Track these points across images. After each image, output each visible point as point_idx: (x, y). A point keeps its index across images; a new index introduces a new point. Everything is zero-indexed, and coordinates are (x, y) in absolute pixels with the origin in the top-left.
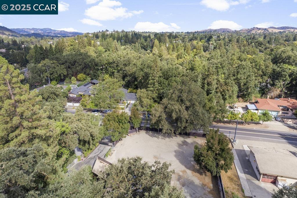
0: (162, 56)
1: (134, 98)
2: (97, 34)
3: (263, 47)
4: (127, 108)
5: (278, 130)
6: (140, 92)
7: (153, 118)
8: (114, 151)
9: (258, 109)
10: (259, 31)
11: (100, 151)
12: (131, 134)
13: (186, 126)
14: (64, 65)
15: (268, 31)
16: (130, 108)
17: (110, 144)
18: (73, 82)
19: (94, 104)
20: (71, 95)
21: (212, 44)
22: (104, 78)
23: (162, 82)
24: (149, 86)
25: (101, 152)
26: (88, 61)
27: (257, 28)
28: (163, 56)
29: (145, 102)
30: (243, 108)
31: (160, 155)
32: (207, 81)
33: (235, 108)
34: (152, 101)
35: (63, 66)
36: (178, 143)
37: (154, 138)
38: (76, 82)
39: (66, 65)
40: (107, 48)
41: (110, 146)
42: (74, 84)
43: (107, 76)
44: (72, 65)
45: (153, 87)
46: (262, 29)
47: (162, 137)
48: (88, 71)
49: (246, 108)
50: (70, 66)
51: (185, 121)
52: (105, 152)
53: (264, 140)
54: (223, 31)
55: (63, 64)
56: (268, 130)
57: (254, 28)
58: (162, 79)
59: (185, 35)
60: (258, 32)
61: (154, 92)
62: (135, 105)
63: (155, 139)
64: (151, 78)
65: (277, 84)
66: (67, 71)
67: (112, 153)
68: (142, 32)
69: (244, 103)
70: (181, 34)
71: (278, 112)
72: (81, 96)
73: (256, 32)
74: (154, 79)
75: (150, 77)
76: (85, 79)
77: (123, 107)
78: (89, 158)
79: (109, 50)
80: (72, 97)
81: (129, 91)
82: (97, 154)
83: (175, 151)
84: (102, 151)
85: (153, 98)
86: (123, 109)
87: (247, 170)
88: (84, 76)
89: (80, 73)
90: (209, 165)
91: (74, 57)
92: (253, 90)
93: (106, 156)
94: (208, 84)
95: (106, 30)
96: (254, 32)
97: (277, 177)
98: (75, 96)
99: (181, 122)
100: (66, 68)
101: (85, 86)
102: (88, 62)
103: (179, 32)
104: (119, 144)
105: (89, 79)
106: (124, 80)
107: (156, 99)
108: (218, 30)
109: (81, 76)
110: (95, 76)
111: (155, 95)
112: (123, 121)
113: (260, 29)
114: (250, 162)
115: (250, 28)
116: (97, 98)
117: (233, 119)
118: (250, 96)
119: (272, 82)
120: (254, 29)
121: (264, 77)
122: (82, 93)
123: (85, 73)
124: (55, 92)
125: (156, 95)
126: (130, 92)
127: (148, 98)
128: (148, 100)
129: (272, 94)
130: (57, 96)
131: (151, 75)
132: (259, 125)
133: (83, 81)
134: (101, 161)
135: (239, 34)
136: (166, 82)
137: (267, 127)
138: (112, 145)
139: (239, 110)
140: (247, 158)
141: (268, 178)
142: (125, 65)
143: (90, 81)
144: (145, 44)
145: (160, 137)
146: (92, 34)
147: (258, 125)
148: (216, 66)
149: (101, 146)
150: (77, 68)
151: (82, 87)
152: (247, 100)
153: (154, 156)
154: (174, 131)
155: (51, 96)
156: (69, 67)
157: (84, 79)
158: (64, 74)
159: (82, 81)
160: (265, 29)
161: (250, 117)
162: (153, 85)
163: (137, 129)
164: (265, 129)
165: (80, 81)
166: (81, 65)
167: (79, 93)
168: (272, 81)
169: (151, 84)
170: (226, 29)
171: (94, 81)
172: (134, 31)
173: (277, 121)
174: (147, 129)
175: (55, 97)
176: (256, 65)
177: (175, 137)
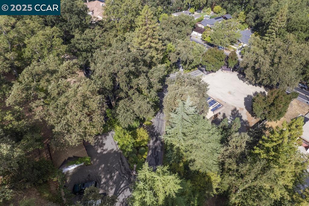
4: (239, 50)
8: (205, 77)
11: (195, 74)
12: (225, 72)
19: (210, 38)
20: (200, 25)
22: (239, 15)
24: (266, 35)
41: (204, 73)
43: (242, 12)
45: (270, 36)
48: (226, 4)
64: (270, 27)
74: (272, 29)
75: (270, 25)
77: (236, 48)
80: (200, 27)
84: (197, 74)
88: (221, 8)
98: (203, 27)
101: (216, 19)
104: (211, 74)
106: (254, 21)
109: (217, 8)
122: (209, 26)
124: (184, 20)
130: (185, 24)
131: (272, 24)
138: (206, 73)
143: (224, 15)
151: (213, 19)
155: (180, 23)
167: (207, 25)
169: (269, 34)
171: (227, 16)
175: (184, 25)
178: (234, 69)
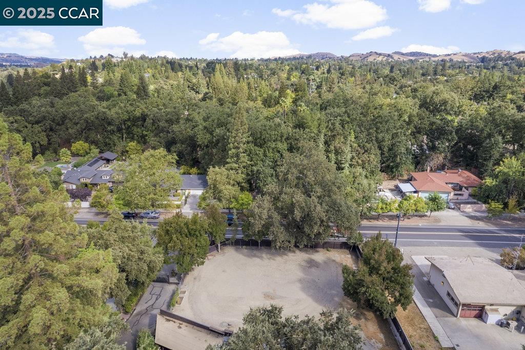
0: (237, 103)
1: (196, 184)
2: (94, 63)
3: (396, 85)
4: (186, 205)
5: (456, 224)
6: (213, 173)
7: (256, 222)
8: (184, 292)
9: (418, 190)
10: (380, 59)
11: (154, 297)
12: (209, 256)
13: (319, 232)
14: (40, 125)
15: (392, 58)
16: (191, 204)
17: (172, 280)
18: (64, 159)
19: (121, 202)
21: (314, 80)
22: (127, 149)
23: (253, 151)
24: (228, 160)
25: (157, 299)
26: (93, 116)
27: (375, 52)
28: (239, 103)
29: (225, 192)
30: (391, 190)
31: (274, 290)
32: (335, 147)
33: (380, 191)
34: (237, 188)
35: (37, 128)
36: (300, 265)
37: (254, 259)
38: (69, 158)
39: (44, 124)
40: (120, 89)
41: (171, 283)
42: (67, 162)
43: (132, 143)
44: (58, 124)
45: (236, 162)
46: (385, 55)
47: (269, 256)
48: (93, 135)
49: (398, 191)
50: (54, 126)
51: (319, 223)
52: (166, 297)
53: (442, 244)
54: (321, 56)
55: (37, 122)
56: (442, 226)
57: (371, 52)
58: (251, 146)
59: (259, 65)
60: (377, 59)
61: (240, 172)
62: (204, 198)
63: (257, 260)
64: (231, 145)
65: (439, 147)
66: (48, 136)
67: (182, 298)
68: (181, 59)
69: (390, 181)
70: (252, 62)
71: (449, 193)
72: (86, 185)
73: (374, 59)
74: (238, 148)
75: (229, 143)
76: (88, 150)
77: (179, 203)
78: (137, 315)
79: (125, 93)
81: (182, 171)
82: (150, 303)
83: (300, 281)
84: (160, 295)
85: (239, 183)
86: (178, 207)
87: (431, 301)
88: (87, 145)
89: (77, 139)
90: (378, 301)
91: (61, 108)
92: (404, 159)
93: (170, 304)
94: (337, 152)
95: (109, 55)
96: (371, 59)
97: (483, 307)
98: (74, 187)
99: (311, 227)
100: (45, 131)
101: (90, 165)
102: (92, 118)
103: (248, 59)
104: (189, 278)
105: (95, 151)
107: (243, 184)
108: (314, 55)
109: (79, 145)
110: (106, 144)
111: (241, 177)
112: (197, 233)
113: (380, 54)
114: (433, 286)
115: (365, 53)
116: (128, 190)
117: (387, 211)
118: (399, 169)
119: (430, 144)
120: (371, 54)
121: (418, 135)
122: (88, 181)
123: (86, 140)
125: (244, 176)
126: (184, 173)
127: (229, 183)
128: (230, 187)
129: (432, 164)
131: (233, 139)
132: (425, 218)
133: (84, 156)
134: (168, 318)
135: (350, 63)
136: (260, 152)
137: (437, 220)
138: (177, 281)
139: (386, 194)
140: (425, 279)
141: (468, 310)
142: (170, 122)
143: (99, 156)
144: (194, 81)
145: (264, 255)
146: (82, 61)
147: (423, 218)
148: (341, 120)
149: (154, 287)
150: (70, 130)
151: (85, 167)
152: (394, 176)
153: (264, 295)
154: (296, 243)
156: (51, 130)
157: (86, 152)
158: (42, 143)
159: (81, 156)
160: (389, 55)
161: (413, 206)
162: (235, 159)
163: (219, 245)
164: (435, 224)
165: (78, 155)
166: (78, 123)
167: (82, 180)
168: (431, 141)
169: (232, 157)
170: (327, 54)
171: (107, 155)
172: (165, 58)
173: (449, 208)
174: (238, 243)
176: (400, 115)
177: (293, 254)
178: (224, 244)
